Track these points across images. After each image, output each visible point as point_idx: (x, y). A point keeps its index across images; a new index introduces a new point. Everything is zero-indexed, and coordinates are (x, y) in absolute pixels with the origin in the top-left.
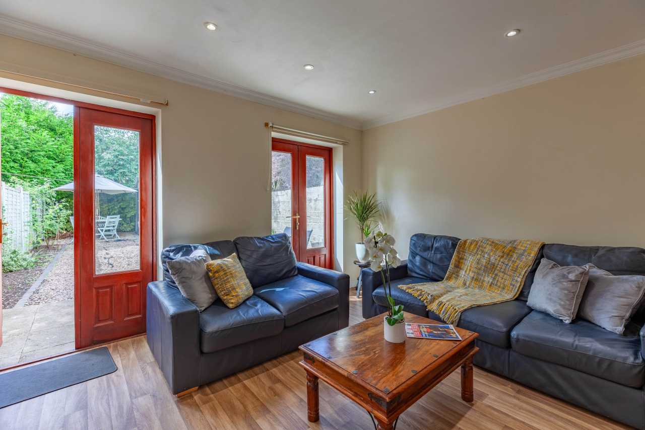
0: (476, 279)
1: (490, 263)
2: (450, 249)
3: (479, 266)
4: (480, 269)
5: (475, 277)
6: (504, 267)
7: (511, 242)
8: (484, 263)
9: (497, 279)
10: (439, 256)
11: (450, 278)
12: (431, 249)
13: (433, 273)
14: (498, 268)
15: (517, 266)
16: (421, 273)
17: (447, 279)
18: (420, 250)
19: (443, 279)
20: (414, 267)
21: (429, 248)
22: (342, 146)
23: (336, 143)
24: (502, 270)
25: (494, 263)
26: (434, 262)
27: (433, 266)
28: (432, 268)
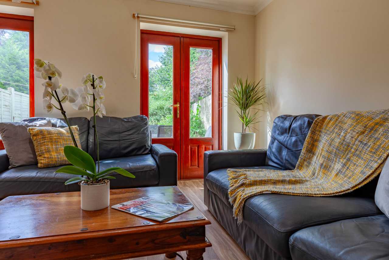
0: (325, 166)
1: (345, 143)
2: (306, 128)
3: (331, 148)
4: (330, 153)
5: (324, 164)
6: (360, 148)
7: (383, 112)
8: (337, 144)
9: (347, 166)
10: (294, 139)
11: (302, 166)
12: (288, 132)
13: (286, 160)
14: (353, 150)
15: (379, 146)
16: (276, 160)
17: (298, 168)
18: (278, 134)
19: (295, 167)
20: (271, 154)
21: (286, 130)
22: (227, 33)
23: (219, 30)
24: (358, 152)
25: (349, 143)
26: (288, 146)
27: (287, 152)
28: (286, 153)
